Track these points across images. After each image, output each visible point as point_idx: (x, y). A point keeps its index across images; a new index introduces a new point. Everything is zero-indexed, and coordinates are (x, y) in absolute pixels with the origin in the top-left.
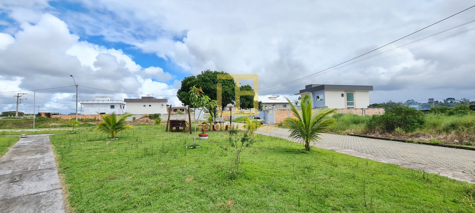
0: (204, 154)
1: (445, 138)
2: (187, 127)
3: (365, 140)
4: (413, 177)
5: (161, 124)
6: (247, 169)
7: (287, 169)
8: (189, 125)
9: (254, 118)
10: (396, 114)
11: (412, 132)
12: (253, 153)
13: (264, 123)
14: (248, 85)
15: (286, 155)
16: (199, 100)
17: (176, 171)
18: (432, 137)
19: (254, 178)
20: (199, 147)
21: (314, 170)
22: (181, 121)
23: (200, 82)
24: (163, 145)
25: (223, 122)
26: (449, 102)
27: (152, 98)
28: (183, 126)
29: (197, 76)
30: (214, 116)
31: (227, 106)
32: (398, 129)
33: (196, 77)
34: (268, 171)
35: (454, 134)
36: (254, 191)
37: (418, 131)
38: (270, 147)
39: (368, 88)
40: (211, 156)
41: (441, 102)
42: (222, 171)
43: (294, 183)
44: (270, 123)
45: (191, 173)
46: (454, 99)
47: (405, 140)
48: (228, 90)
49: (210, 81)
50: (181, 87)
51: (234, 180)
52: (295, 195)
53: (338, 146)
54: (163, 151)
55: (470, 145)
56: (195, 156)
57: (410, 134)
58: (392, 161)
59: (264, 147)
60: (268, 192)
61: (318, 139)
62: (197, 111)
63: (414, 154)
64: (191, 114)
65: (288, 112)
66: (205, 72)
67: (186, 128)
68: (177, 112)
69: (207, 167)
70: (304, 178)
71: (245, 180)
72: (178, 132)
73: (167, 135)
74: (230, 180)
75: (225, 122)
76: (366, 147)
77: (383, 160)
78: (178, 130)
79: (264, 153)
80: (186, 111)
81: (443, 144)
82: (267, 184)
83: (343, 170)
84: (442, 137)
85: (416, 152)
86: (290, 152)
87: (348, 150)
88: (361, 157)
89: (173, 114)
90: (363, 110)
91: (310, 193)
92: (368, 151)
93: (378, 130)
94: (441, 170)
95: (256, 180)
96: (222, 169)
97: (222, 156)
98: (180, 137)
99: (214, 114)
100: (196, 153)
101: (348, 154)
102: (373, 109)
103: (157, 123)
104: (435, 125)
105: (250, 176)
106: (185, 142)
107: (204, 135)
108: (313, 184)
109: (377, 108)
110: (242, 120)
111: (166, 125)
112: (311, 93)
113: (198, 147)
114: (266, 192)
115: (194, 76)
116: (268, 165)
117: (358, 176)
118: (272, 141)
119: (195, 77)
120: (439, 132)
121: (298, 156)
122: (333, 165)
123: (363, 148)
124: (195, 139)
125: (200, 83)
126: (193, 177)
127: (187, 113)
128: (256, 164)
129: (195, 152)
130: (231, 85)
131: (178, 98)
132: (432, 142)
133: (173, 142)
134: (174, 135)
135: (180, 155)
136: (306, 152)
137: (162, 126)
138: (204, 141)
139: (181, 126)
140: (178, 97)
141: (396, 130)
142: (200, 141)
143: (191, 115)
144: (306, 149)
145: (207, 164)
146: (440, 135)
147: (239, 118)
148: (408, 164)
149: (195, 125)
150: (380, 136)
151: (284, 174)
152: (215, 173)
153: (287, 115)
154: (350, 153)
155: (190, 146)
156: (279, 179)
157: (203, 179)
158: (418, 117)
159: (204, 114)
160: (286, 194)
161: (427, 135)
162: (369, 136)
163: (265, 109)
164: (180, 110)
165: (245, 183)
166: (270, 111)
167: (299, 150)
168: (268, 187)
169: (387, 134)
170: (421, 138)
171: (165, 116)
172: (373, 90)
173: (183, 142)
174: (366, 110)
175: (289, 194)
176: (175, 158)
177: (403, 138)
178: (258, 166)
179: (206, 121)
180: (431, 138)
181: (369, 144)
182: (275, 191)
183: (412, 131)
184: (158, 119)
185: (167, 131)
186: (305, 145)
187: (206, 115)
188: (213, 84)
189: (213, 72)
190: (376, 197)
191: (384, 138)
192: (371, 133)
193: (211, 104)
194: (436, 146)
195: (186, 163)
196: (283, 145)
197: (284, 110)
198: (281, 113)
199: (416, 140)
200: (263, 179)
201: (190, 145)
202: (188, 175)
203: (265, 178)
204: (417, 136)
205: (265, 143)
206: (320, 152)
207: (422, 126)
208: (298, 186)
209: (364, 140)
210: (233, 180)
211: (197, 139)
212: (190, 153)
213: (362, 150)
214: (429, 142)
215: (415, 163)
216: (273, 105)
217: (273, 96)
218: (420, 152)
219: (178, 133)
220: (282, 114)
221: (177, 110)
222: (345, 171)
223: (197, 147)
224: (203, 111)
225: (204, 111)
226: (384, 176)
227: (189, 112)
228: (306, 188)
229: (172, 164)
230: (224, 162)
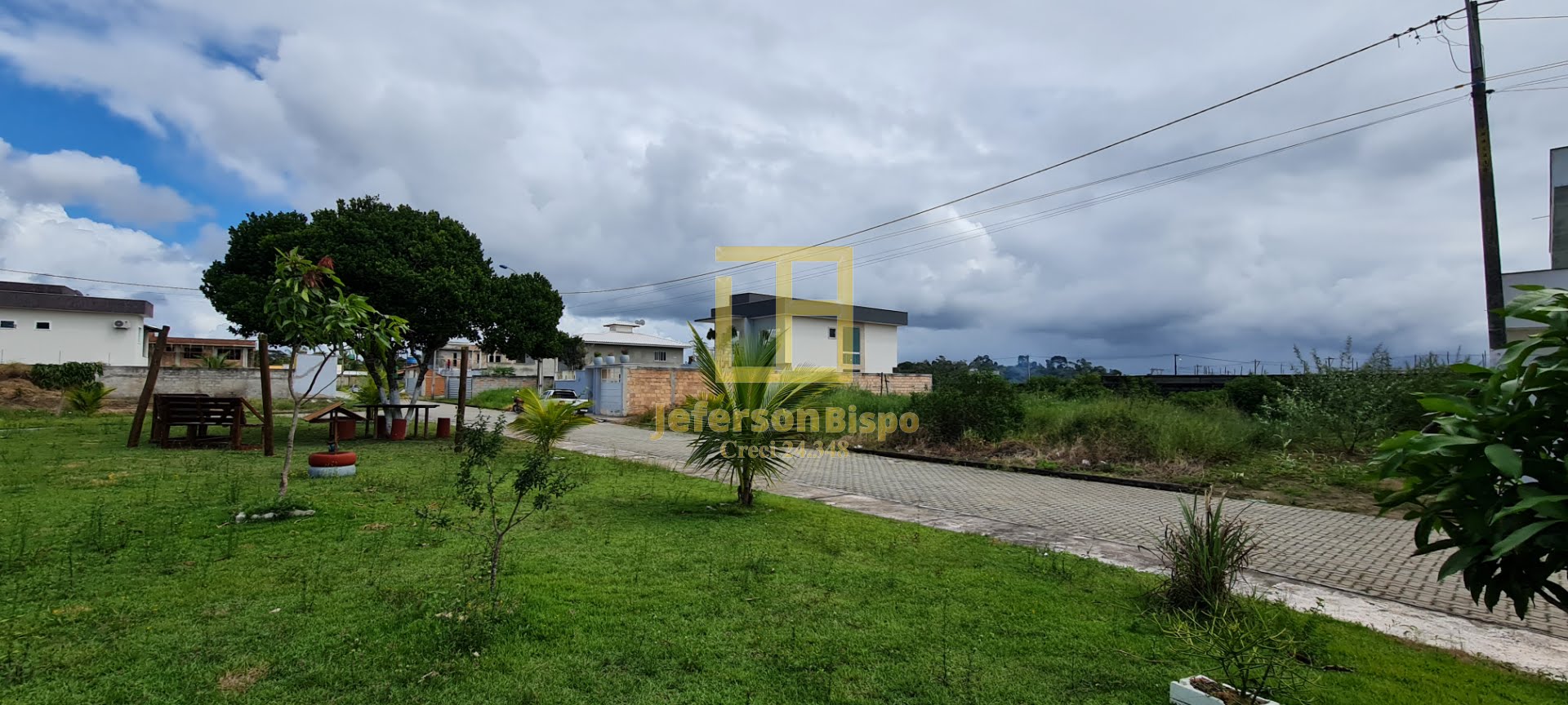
0: (330, 544)
1: (1065, 456)
2: (252, 426)
3: (894, 466)
4: (1032, 570)
5: (101, 411)
6: (535, 596)
7: (686, 578)
8: (259, 417)
9: (552, 394)
10: (964, 391)
11: (999, 441)
12: (553, 527)
13: (589, 412)
14: (537, 275)
15: (676, 524)
16: (317, 309)
17: (167, 640)
18: (1039, 452)
19: (564, 632)
20: (309, 512)
21: (774, 572)
22: (215, 400)
23: (328, 242)
24: (97, 515)
25: (427, 407)
26: (1056, 365)
27: (59, 289)
28: (229, 420)
29: (312, 214)
30: (387, 382)
31: (447, 347)
32: (969, 434)
33: (310, 220)
34: (619, 595)
35: (1081, 446)
36: (566, 691)
37: (1010, 438)
38: (616, 497)
39: (893, 319)
40: (366, 551)
41: (1041, 365)
42: (421, 616)
43: (717, 630)
44: (608, 413)
45: (251, 646)
46: (1064, 359)
47: (985, 462)
48: (453, 283)
49: (373, 243)
50: (228, 253)
51: (476, 654)
52: (726, 681)
53: (828, 487)
54: (95, 544)
55: (1110, 470)
56: (283, 553)
57: (994, 445)
58: (972, 524)
59: (594, 500)
60: (625, 683)
61: (779, 469)
62: (307, 359)
63: (1010, 499)
64: (276, 370)
65: (673, 378)
66: (353, 204)
67: (245, 429)
68: (200, 362)
69: (345, 605)
70: (748, 605)
71: (526, 645)
72: (198, 446)
73: (134, 462)
74: (462, 656)
75: (435, 406)
76: (899, 487)
77: (949, 524)
78: (200, 439)
79: (595, 521)
80: (249, 358)
81: (1063, 471)
82: (620, 650)
83: (855, 563)
84: (1058, 454)
85: (1013, 493)
86: (689, 512)
87: (855, 497)
88: (896, 518)
89: (179, 369)
90: (884, 379)
91: (775, 663)
92: (906, 497)
93: (923, 437)
94: (1077, 542)
95: (574, 640)
96: (422, 608)
97: (420, 545)
98: (206, 468)
99: (385, 374)
100: (289, 541)
101: (860, 509)
102: (906, 376)
103: (78, 407)
104: (1043, 423)
105: (550, 624)
106: (233, 490)
107: (333, 459)
108: (780, 625)
109: (914, 375)
110: (504, 401)
111: (133, 418)
112: (746, 319)
113: (304, 513)
114: (617, 687)
115: (298, 212)
116: (615, 569)
117: (903, 579)
118: (621, 475)
119: (302, 220)
120: (1052, 440)
121: (718, 528)
122: (829, 551)
123: (892, 488)
124: (286, 480)
125: (325, 247)
126: (263, 665)
127: (255, 365)
128: (569, 570)
129: (284, 539)
130: (469, 266)
131: (208, 301)
132: (1041, 467)
133: (167, 494)
134: (176, 462)
135: (198, 554)
136: (743, 512)
137: (111, 420)
138: (334, 487)
139: (218, 422)
140: (208, 295)
141: (965, 437)
142: (314, 484)
143: (272, 375)
144: (741, 502)
145: (344, 590)
146: (1054, 448)
147: (493, 391)
148: (1007, 531)
149: (292, 416)
150: (927, 453)
151: (677, 601)
152: (384, 629)
153: (669, 388)
154: (864, 507)
155: (260, 512)
156: (662, 621)
157: (321, 667)
158: (1010, 402)
159: (340, 373)
160: (692, 682)
161: (1029, 449)
162: (902, 452)
163: (593, 364)
164: (220, 352)
165: (527, 659)
166: (612, 370)
167: (718, 504)
168: (621, 662)
169: (945, 446)
170: (1019, 457)
171: (131, 376)
172: (906, 324)
173: (223, 490)
174: (889, 379)
175: (706, 677)
176: (165, 573)
177: (979, 456)
178: (578, 576)
179: (349, 401)
180: (1039, 456)
181: (904, 477)
182: (650, 673)
183: (999, 439)
184: (88, 389)
185: (134, 441)
186: (740, 488)
187: (349, 376)
188: (388, 256)
189: (395, 207)
190: (965, 644)
191: (936, 457)
192: (905, 443)
193: (376, 333)
194: (1049, 475)
195: (231, 593)
196: (664, 490)
197: (660, 369)
198: (648, 380)
199: (1008, 461)
200: (600, 630)
201: (262, 504)
202: (238, 657)
203: (608, 626)
204: (1010, 450)
205: (597, 483)
206: (783, 507)
207: (1018, 424)
208: (732, 642)
209: (890, 464)
210: (474, 651)
211: (302, 476)
212: (258, 543)
213: (892, 496)
214: (1034, 467)
215: (1021, 528)
216: (625, 353)
217: (623, 320)
218: (1021, 493)
219: (199, 452)
220: (652, 384)
221: (204, 351)
222: (863, 567)
223: (298, 512)
224: (333, 361)
225: (339, 360)
226: (965, 572)
227: (262, 362)
228: (760, 645)
229: (141, 607)
230: (432, 570)
